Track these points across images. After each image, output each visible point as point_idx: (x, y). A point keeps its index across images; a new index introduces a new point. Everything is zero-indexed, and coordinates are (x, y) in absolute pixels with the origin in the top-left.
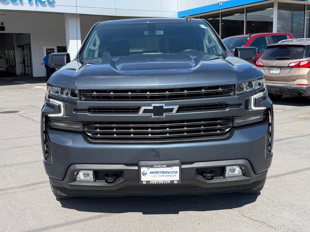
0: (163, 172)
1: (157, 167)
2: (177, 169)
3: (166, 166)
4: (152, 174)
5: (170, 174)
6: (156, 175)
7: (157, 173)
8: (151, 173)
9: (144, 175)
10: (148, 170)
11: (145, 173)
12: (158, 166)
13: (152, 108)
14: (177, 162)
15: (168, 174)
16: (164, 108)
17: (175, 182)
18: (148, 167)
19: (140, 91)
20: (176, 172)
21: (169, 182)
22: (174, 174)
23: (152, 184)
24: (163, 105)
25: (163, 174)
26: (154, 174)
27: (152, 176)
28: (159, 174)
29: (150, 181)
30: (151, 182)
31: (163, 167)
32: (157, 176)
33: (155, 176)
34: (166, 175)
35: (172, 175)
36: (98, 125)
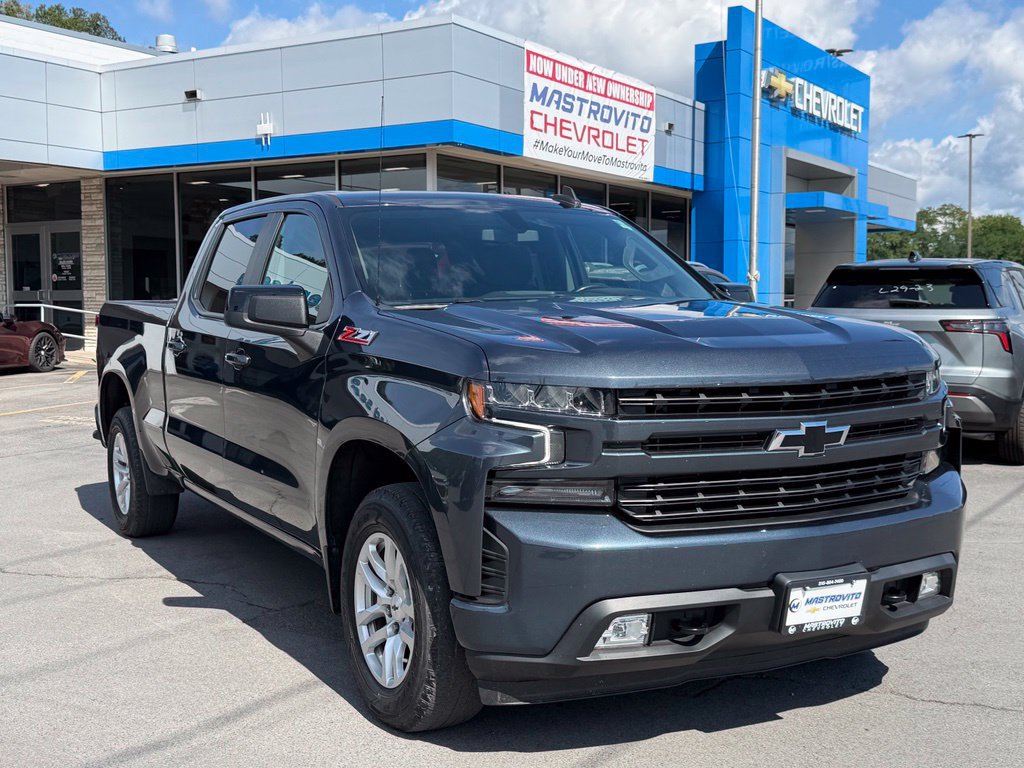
0: (834, 598)
1: (825, 585)
2: (860, 585)
3: (842, 581)
4: (809, 607)
5: (845, 602)
6: (818, 606)
7: (819, 600)
8: (808, 602)
9: (793, 610)
10: (804, 595)
11: (796, 603)
12: (828, 582)
13: (802, 432)
14: (859, 568)
15: (841, 602)
16: (827, 431)
17: (854, 622)
18: (808, 588)
19: (757, 391)
20: (856, 595)
21: (842, 623)
22: (854, 601)
23: (807, 632)
24: (825, 423)
25: (832, 604)
26: (814, 605)
27: (808, 611)
28: (823, 604)
29: (804, 625)
30: (806, 626)
31: (837, 584)
32: (817, 610)
33: (814, 611)
34: (837, 603)
35: (850, 602)
36: (662, 485)
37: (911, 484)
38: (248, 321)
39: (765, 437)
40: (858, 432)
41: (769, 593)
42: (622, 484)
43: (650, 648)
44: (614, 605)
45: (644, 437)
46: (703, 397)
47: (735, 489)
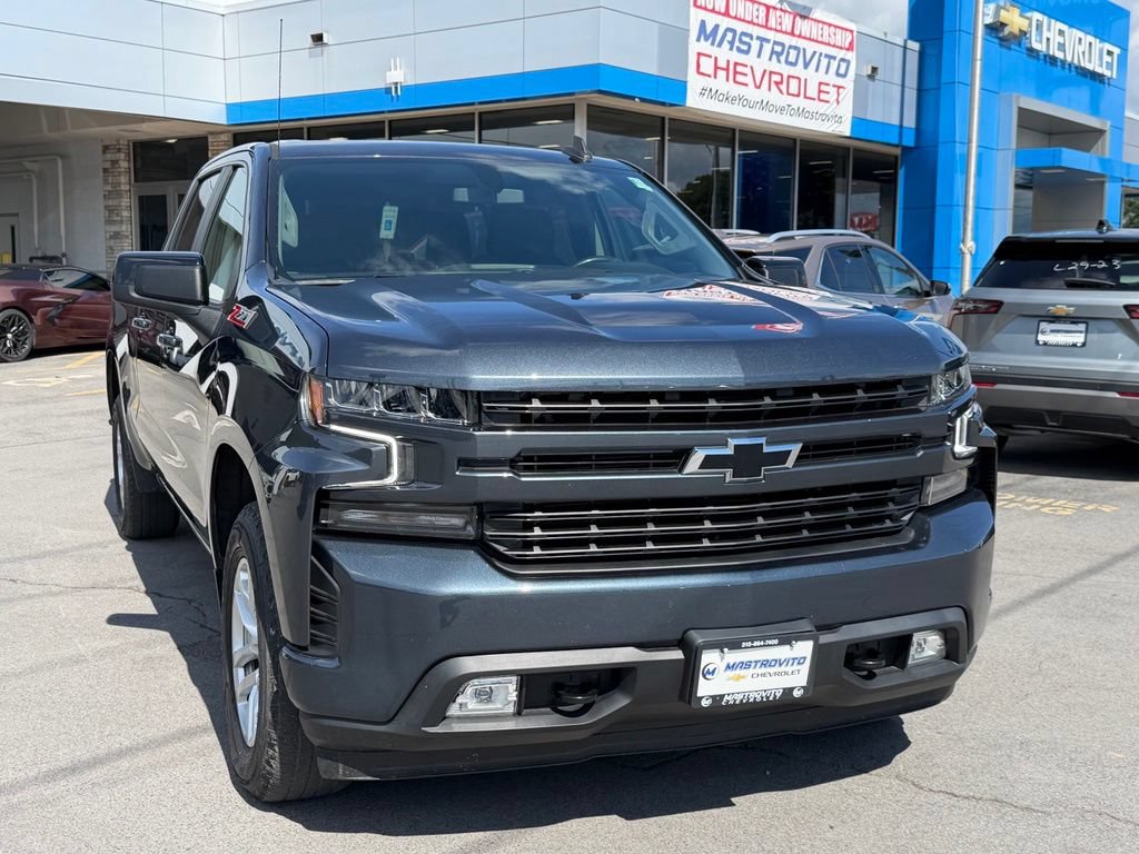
0: (765, 663)
1: (752, 647)
2: (805, 648)
3: (776, 642)
4: (730, 673)
5: (783, 668)
6: (743, 672)
7: (746, 665)
8: (728, 667)
9: (708, 676)
10: (722, 659)
11: (711, 668)
12: (756, 644)
13: (729, 451)
14: (805, 625)
15: (777, 669)
16: (765, 451)
17: (797, 694)
18: (726, 650)
20: (801, 661)
21: (778, 695)
22: (796, 667)
23: (728, 705)
24: (762, 440)
25: (763, 670)
26: (738, 672)
27: (729, 679)
28: (751, 671)
29: (724, 695)
30: (726, 698)
31: (769, 645)
32: (743, 677)
33: (739, 678)
34: (772, 670)
35: (789, 669)
36: (540, 514)
37: (906, 518)
38: (135, 295)
39: (680, 456)
40: (811, 452)
41: (678, 655)
42: (490, 511)
43: (521, 719)
44: (470, 664)
45: (512, 454)
46: (595, 404)
47: (642, 522)
